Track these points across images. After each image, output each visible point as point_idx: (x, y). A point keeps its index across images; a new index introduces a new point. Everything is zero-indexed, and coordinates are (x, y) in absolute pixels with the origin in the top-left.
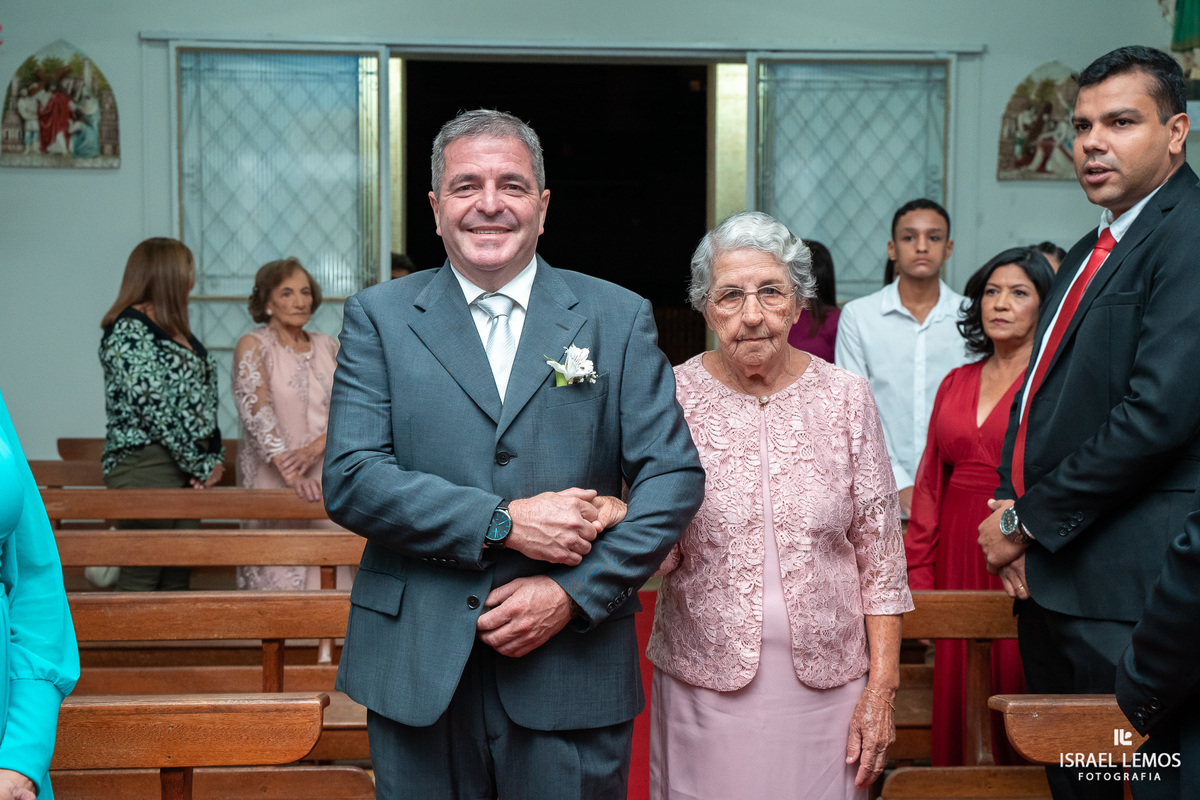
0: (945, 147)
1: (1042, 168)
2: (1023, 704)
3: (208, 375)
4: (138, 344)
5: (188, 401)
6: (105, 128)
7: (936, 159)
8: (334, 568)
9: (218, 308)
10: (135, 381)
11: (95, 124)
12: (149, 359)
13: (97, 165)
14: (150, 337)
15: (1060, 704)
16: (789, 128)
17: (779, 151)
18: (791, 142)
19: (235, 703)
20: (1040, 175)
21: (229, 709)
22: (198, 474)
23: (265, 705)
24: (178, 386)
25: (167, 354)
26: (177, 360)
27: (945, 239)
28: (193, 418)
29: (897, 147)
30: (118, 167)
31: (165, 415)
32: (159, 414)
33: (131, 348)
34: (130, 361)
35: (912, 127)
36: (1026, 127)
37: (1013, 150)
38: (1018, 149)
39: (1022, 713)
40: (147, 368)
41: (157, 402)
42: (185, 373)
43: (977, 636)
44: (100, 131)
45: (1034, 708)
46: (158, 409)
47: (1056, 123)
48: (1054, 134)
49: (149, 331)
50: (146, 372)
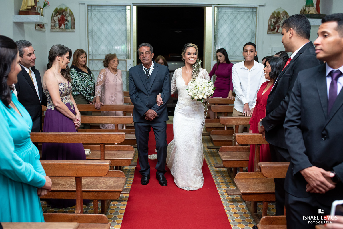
0: (256, 26)
1: (277, 31)
2: (265, 165)
3: (91, 78)
4: (74, 74)
5: (87, 85)
6: (72, 23)
7: (254, 29)
8: (118, 124)
9: (96, 62)
10: (74, 82)
11: (70, 22)
12: (77, 77)
13: (70, 31)
14: (76, 72)
15: (273, 165)
16: (221, 22)
17: (219, 27)
18: (222, 25)
19: (90, 163)
20: (277, 33)
21: (89, 165)
22: (90, 100)
23: (97, 164)
24: (84, 82)
25: (81, 75)
26: (83, 76)
27: (254, 51)
28: (89, 88)
29: (245, 26)
30: (75, 31)
31: (81, 89)
32: (79, 89)
33: (73, 75)
34: (73, 78)
35: (249, 22)
36: (274, 22)
37: (271, 27)
38: (272, 27)
39: (265, 167)
40: (76, 79)
41: (79, 86)
42: (85, 79)
43: (257, 144)
44: (71, 23)
45: (267, 166)
46: (79, 88)
47: (280, 21)
48: (280, 24)
49: (76, 71)
50: (76, 80)
